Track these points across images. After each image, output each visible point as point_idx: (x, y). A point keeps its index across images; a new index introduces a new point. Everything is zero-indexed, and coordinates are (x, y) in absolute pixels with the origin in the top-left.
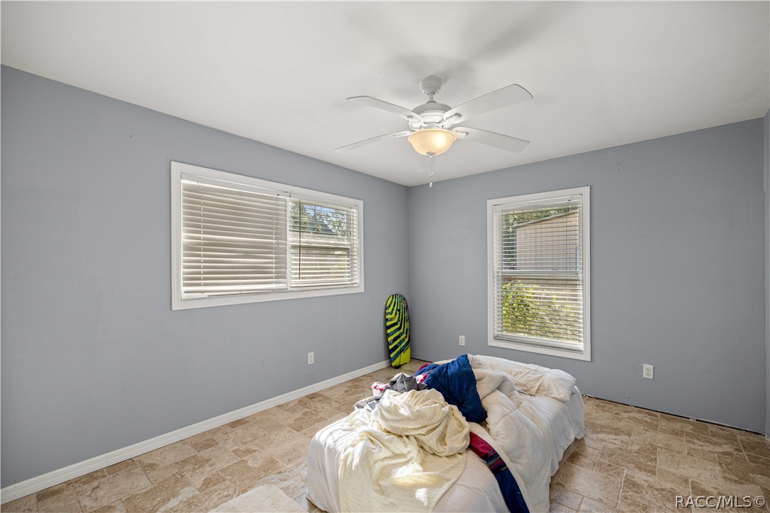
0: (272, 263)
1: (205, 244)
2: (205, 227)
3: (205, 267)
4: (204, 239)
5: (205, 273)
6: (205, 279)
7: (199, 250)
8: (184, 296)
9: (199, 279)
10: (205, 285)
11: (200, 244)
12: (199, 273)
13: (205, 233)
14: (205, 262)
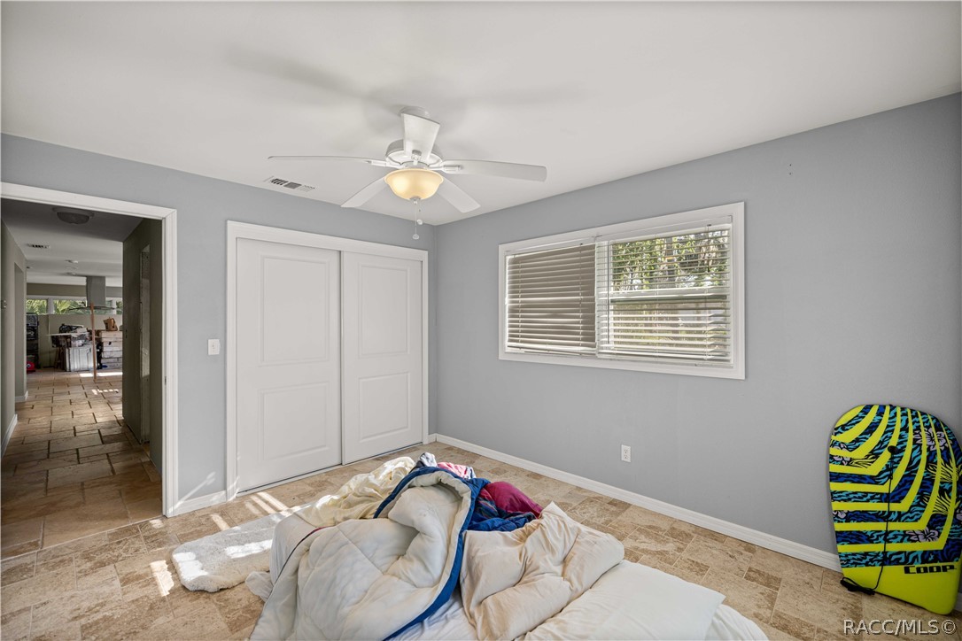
0: (578, 323)
1: (522, 307)
2: (522, 292)
3: (522, 327)
4: (522, 302)
5: (522, 332)
6: (522, 337)
7: (518, 312)
8: (509, 350)
9: (518, 336)
10: (522, 342)
11: (518, 307)
12: (518, 331)
13: (522, 297)
14: (522, 322)
